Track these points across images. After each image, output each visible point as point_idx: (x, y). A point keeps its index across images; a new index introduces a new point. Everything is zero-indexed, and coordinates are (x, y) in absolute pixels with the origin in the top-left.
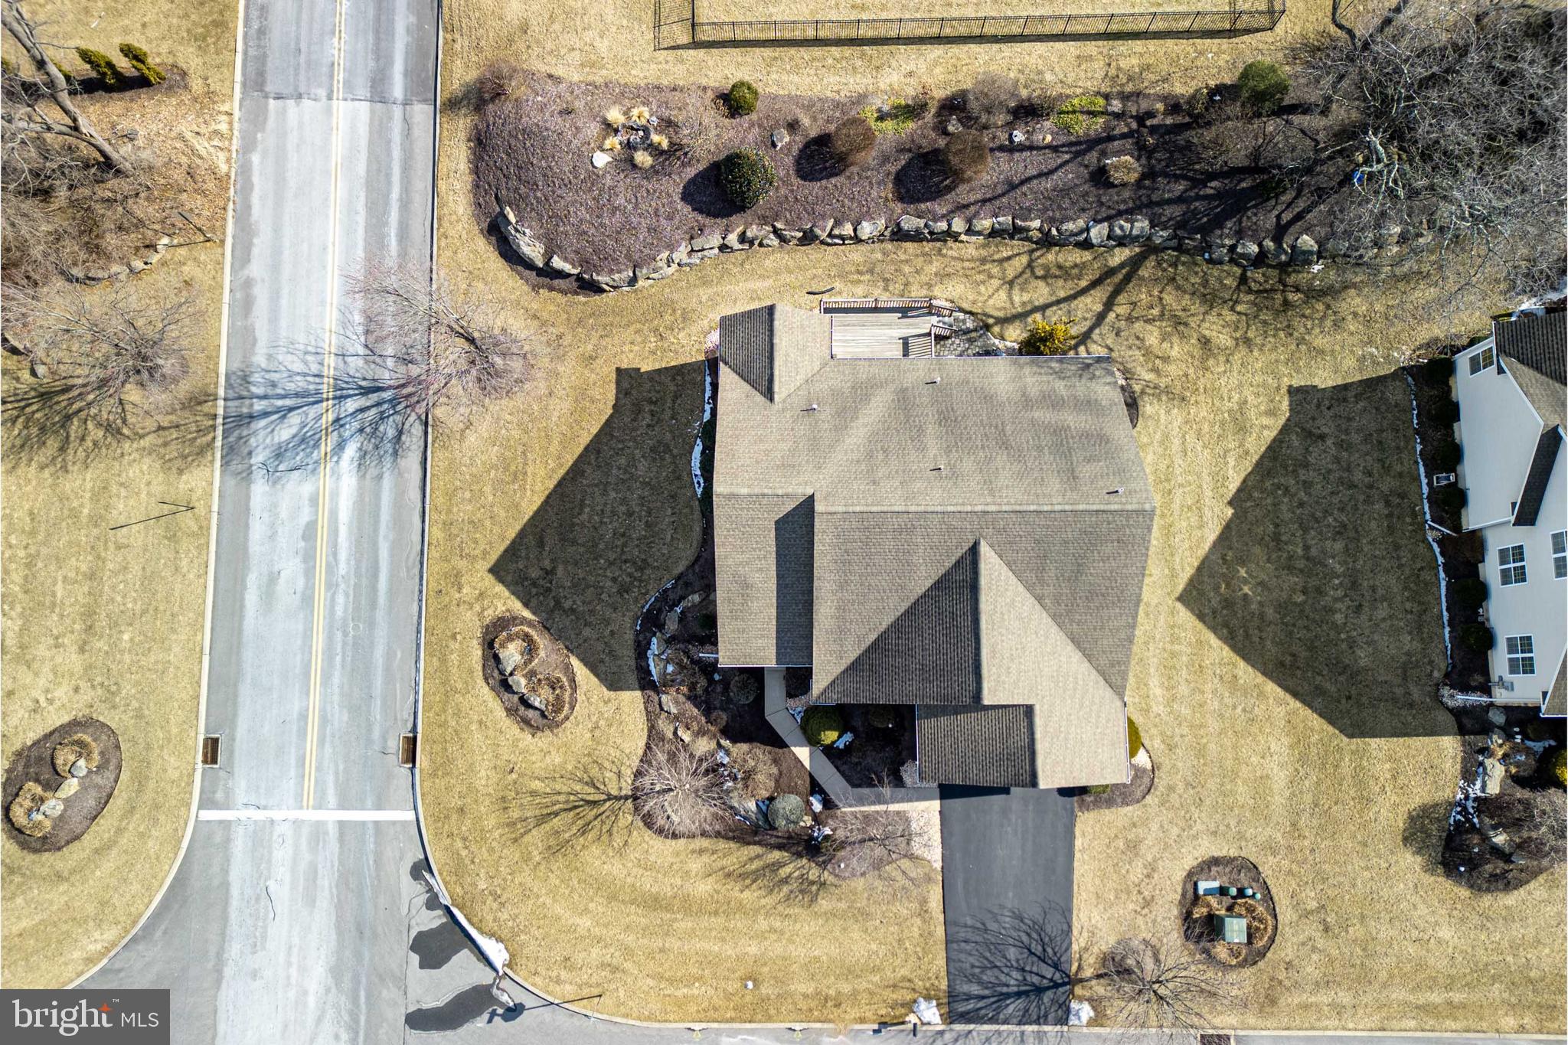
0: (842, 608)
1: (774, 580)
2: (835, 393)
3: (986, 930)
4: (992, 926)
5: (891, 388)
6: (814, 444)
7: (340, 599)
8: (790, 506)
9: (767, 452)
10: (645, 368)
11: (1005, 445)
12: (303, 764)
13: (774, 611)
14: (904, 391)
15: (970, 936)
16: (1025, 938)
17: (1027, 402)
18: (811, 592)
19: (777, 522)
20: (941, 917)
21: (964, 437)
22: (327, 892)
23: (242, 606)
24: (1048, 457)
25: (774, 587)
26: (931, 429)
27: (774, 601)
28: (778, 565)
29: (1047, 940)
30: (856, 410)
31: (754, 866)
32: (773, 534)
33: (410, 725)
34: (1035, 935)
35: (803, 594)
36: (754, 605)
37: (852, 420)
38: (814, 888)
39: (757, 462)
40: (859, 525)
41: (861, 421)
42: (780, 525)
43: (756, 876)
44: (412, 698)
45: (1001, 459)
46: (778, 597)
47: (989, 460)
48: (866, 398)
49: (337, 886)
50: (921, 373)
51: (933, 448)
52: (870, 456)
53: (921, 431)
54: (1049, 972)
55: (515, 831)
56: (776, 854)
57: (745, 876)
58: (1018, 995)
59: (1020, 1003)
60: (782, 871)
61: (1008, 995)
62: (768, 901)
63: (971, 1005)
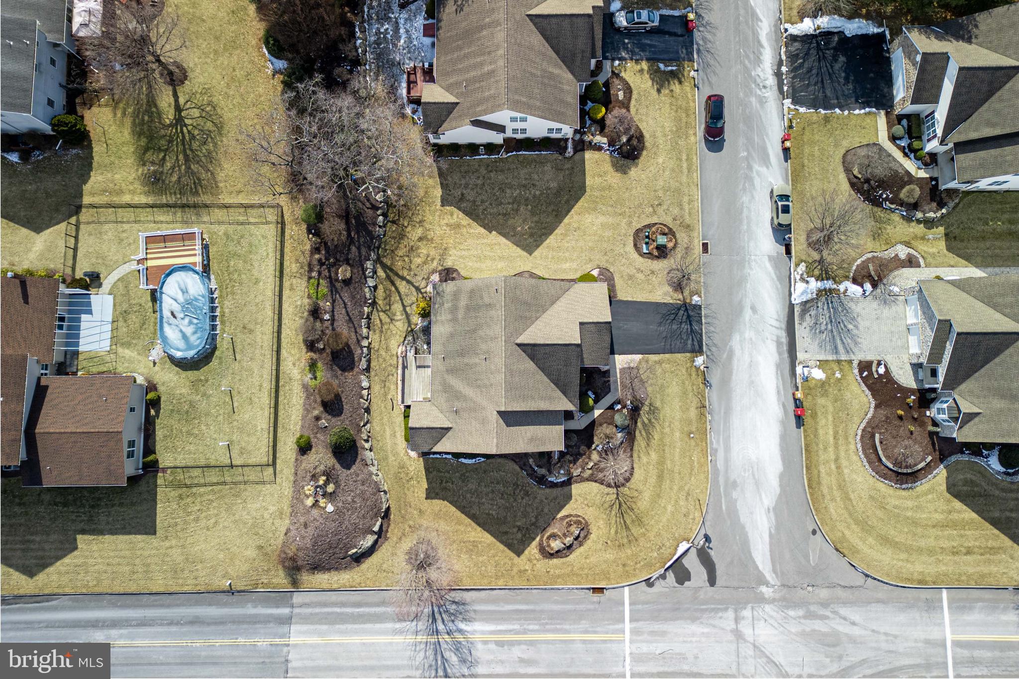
0: (542, 398)
1: (530, 427)
2: (448, 400)
3: (666, 337)
4: (664, 335)
5: (446, 376)
6: (473, 410)
7: (531, 627)
8: (501, 421)
9: (477, 430)
10: (426, 486)
11: (474, 331)
12: (606, 640)
14: (448, 370)
15: (669, 343)
16: (668, 321)
17: (454, 320)
21: (470, 346)
22: (661, 626)
24: (480, 314)
25: (533, 427)
26: (466, 360)
27: (537, 426)
28: (524, 425)
29: (669, 312)
30: (456, 391)
31: (644, 434)
32: (511, 428)
33: (587, 591)
34: (667, 317)
35: (536, 415)
36: (540, 435)
37: (462, 393)
38: (652, 408)
40: (510, 392)
41: (462, 389)
42: (508, 425)
43: (648, 433)
44: (575, 590)
45: (481, 333)
47: (481, 337)
48: (450, 386)
49: (658, 622)
51: (475, 360)
52: (479, 386)
53: (467, 364)
54: (681, 312)
55: (633, 540)
56: (639, 424)
57: (649, 437)
58: (691, 325)
59: (694, 324)
60: (646, 421)
61: (691, 329)
62: (658, 427)
63: (696, 343)
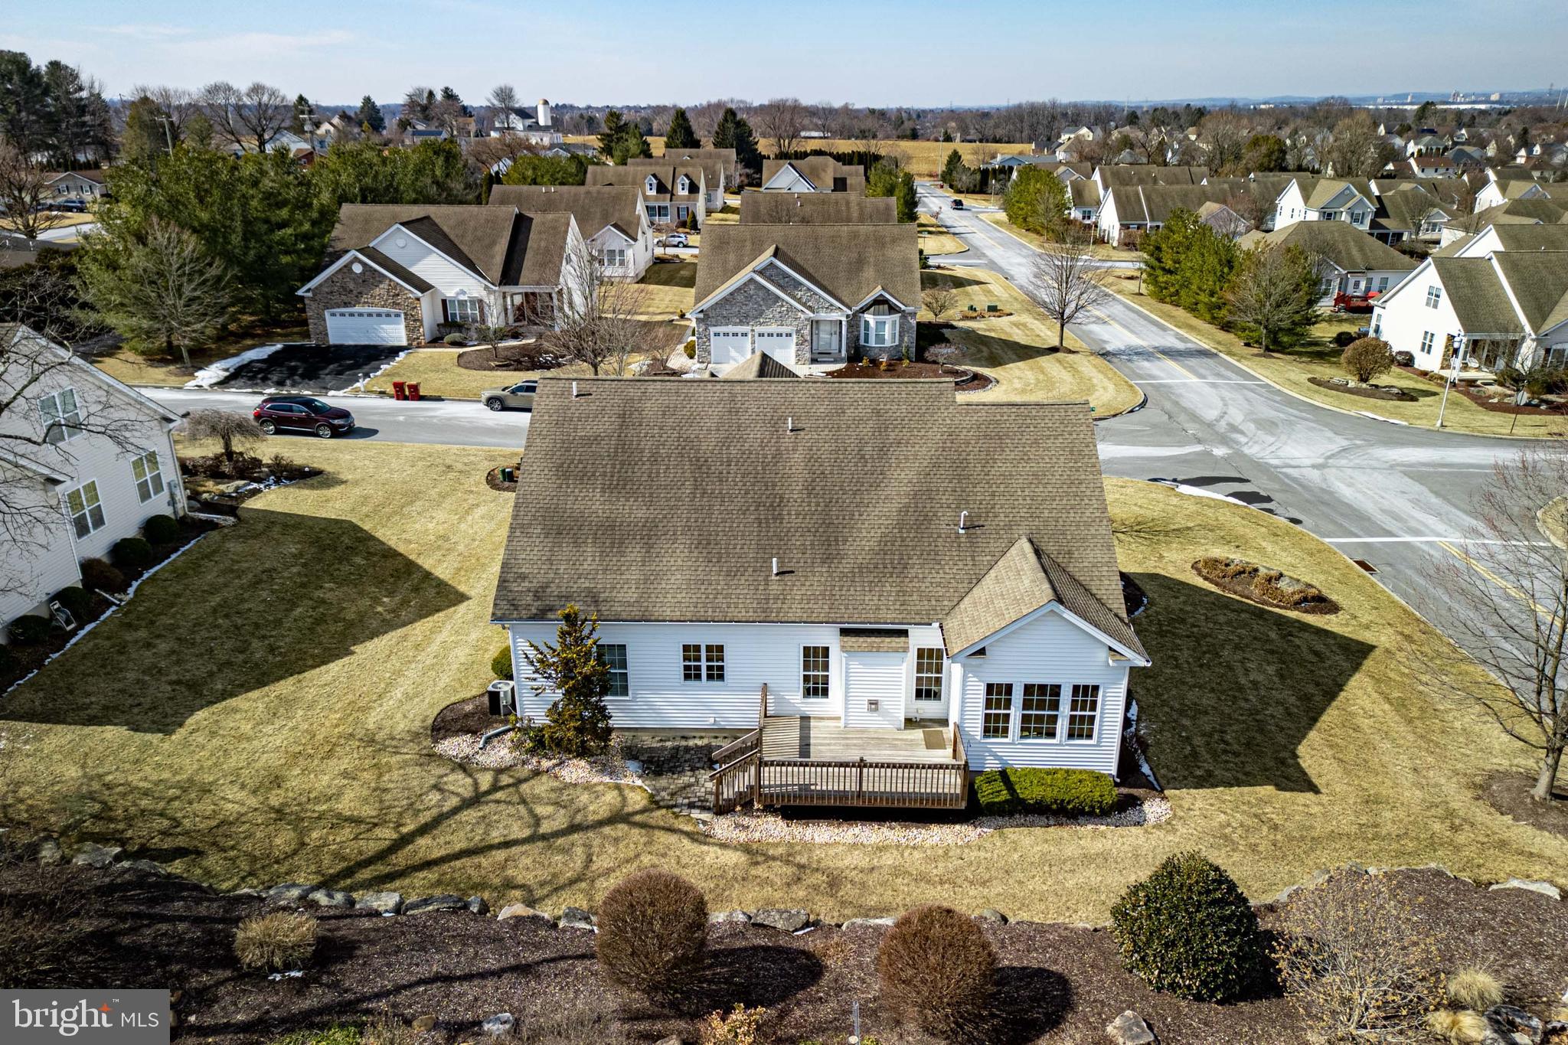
2: (933, 557)
5: (846, 566)
6: (960, 470)
9: (1025, 458)
11: (700, 465)
14: (827, 559)
17: (649, 535)
21: (750, 478)
24: (647, 445)
26: (795, 491)
30: (900, 525)
37: (907, 506)
39: (1036, 442)
41: (895, 506)
45: (708, 445)
47: (726, 443)
48: (885, 547)
50: (797, 593)
51: (797, 459)
52: (883, 451)
53: (810, 489)
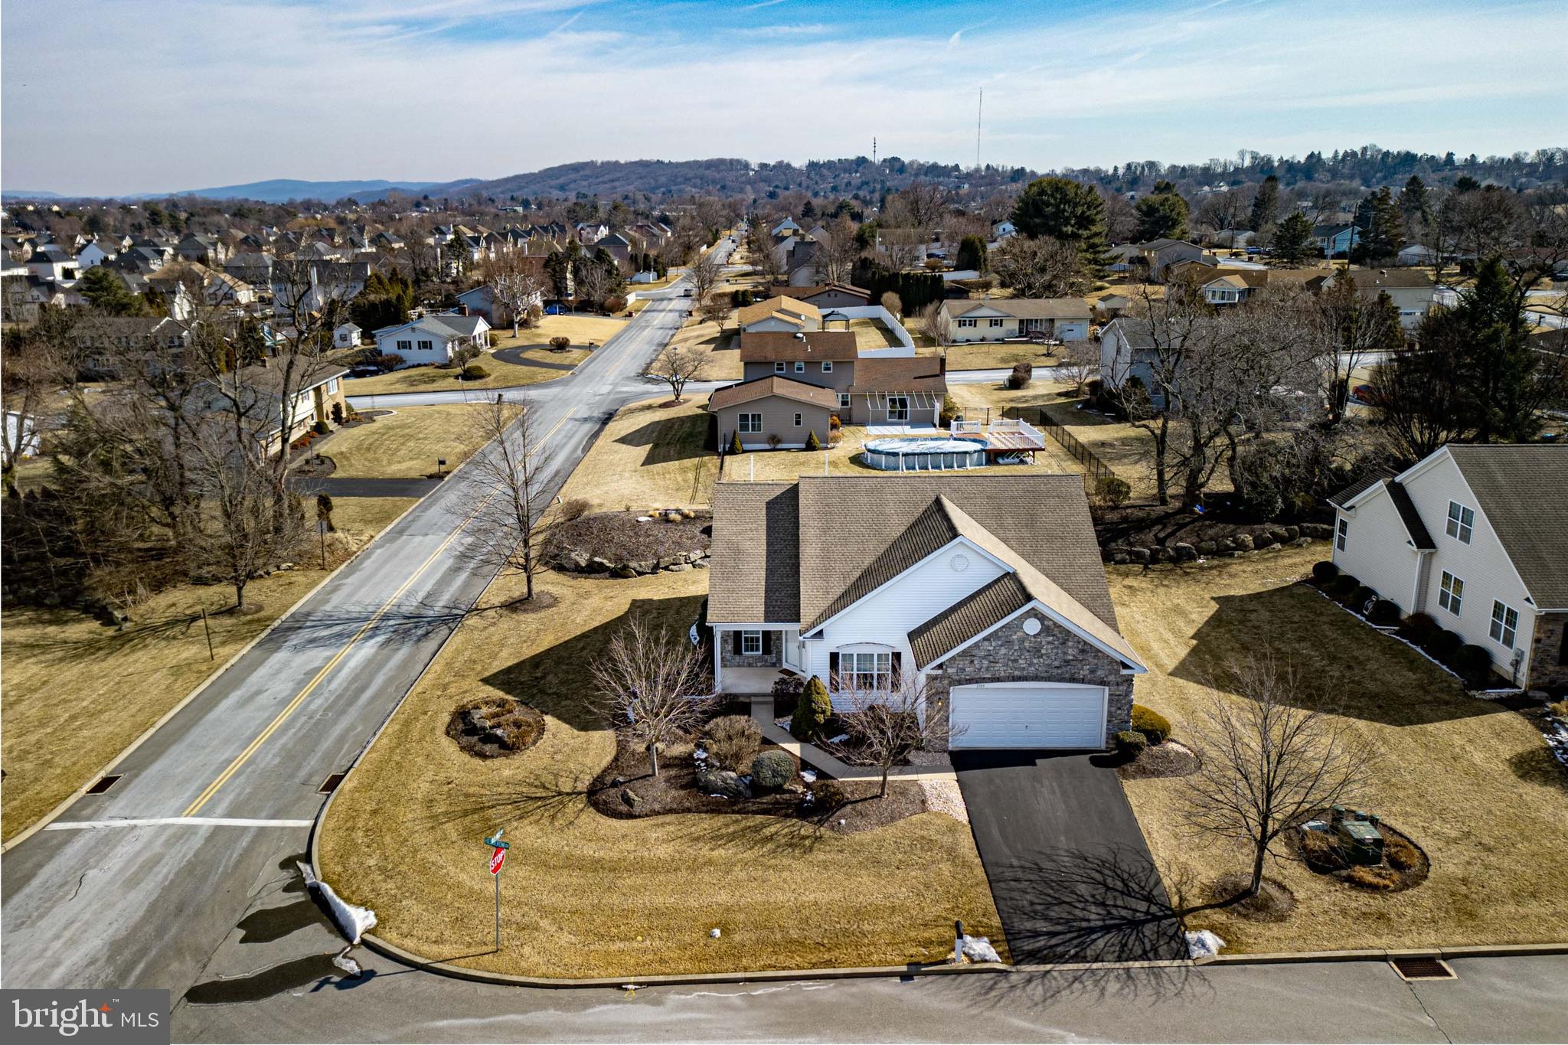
0: (825, 549)
1: (764, 547)
3: (1041, 869)
4: (1047, 865)
7: (318, 702)
8: (778, 492)
10: (655, 598)
12: (205, 789)
13: (763, 573)
15: (1020, 874)
16: (1097, 876)
18: (797, 557)
19: (768, 503)
20: (978, 861)
22: (160, 878)
23: (216, 705)
25: (764, 553)
27: (764, 564)
28: (768, 535)
29: (1126, 876)
31: (731, 829)
32: (764, 511)
34: (1107, 872)
35: (790, 558)
36: (745, 568)
38: (807, 842)
40: (837, 486)
42: (770, 505)
43: (732, 838)
44: (358, 752)
46: (767, 561)
49: (177, 874)
54: (1142, 906)
55: (435, 821)
56: (759, 818)
57: (717, 839)
58: (1106, 929)
59: (1113, 938)
60: (767, 832)
61: (1092, 930)
62: (749, 855)
63: (1041, 942)
